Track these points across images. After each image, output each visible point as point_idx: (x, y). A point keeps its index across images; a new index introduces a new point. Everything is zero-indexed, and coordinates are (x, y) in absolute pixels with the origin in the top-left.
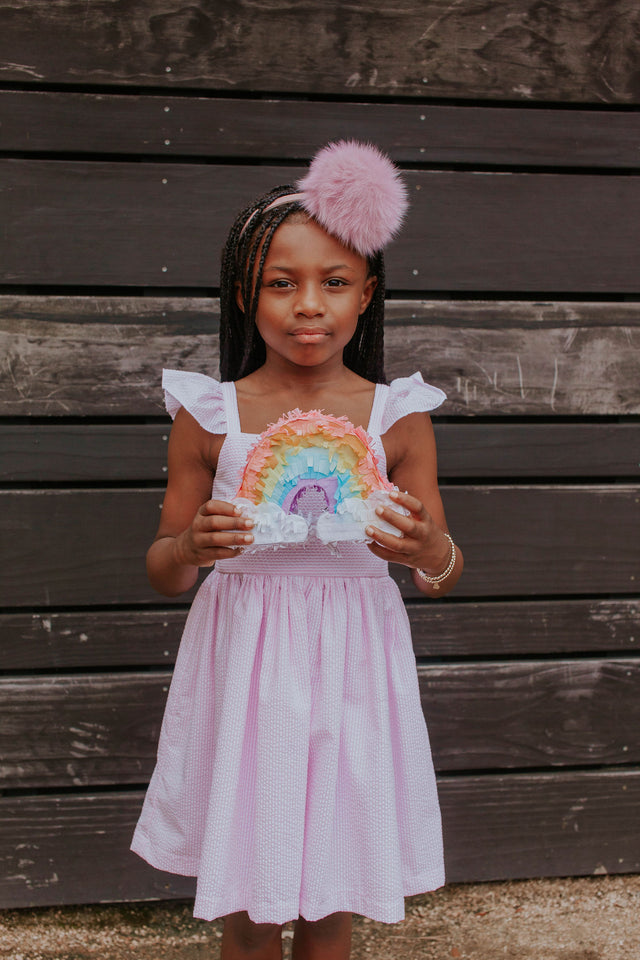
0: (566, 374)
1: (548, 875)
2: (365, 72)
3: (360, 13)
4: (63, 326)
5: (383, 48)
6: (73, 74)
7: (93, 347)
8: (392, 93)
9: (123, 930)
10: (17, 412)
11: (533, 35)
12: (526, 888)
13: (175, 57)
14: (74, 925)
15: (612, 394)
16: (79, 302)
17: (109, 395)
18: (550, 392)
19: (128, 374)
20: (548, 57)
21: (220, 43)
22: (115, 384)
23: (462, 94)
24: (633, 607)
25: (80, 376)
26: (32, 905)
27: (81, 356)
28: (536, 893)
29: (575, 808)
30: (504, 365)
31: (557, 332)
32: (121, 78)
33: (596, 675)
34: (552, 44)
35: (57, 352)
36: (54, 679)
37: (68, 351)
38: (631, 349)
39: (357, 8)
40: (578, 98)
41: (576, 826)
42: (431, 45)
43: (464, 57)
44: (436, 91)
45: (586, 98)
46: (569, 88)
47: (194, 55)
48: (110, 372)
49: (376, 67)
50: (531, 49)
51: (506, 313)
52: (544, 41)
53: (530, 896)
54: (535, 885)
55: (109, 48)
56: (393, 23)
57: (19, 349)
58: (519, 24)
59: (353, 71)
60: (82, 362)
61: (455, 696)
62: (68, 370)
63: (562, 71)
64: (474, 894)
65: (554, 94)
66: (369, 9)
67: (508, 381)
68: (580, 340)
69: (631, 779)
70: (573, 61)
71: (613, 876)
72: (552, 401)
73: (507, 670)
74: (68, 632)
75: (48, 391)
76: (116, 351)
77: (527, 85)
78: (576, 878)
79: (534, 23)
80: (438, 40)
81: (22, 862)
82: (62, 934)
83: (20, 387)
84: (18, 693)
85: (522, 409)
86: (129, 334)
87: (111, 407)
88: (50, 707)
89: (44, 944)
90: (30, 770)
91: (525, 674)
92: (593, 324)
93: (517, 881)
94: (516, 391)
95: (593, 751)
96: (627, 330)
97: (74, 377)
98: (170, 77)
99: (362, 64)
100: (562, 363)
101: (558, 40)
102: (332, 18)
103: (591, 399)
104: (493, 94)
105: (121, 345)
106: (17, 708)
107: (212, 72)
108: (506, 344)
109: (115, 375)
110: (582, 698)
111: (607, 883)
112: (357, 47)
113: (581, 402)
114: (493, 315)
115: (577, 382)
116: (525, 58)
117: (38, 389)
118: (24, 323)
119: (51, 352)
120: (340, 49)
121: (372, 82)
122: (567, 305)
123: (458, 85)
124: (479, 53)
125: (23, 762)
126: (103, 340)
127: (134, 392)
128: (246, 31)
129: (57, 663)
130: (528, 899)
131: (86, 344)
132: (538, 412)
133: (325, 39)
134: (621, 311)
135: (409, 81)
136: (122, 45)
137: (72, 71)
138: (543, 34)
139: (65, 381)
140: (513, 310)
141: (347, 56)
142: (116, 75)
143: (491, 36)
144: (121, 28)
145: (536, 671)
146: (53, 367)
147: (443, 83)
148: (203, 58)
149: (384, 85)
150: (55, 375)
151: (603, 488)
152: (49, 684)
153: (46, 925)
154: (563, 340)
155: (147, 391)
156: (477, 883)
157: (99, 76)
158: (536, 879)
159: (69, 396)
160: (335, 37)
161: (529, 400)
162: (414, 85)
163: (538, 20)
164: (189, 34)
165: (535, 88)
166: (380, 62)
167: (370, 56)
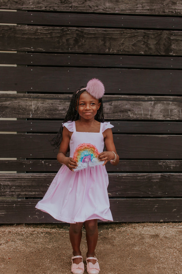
0: (152, 111)
1: (150, 221)
2: (109, 49)
3: (108, 37)
4: (48, 100)
5: (113, 44)
6: (51, 50)
7: (54, 104)
8: (115, 53)
9: (58, 229)
10: (38, 118)
11: (144, 41)
12: (145, 224)
13: (71, 46)
14: (47, 228)
15: (162, 115)
16: (51, 95)
17: (56, 114)
18: (149, 115)
19: (60, 110)
20: (147, 46)
21: (80, 44)
22: (58, 112)
23: (129, 54)
24: (168, 162)
25: (51, 110)
26: (38, 223)
27: (51, 106)
28: (147, 225)
29: (156, 206)
30: (139, 109)
31: (150, 102)
32: (60, 51)
33: (160, 177)
34: (148, 43)
35: (46, 105)
36: (44, 174)
37: (48, 105)
38: (166, 106)
39: (108, 36)
40: (153, 54)
41: (156, 210)
42: (123, 44)
43: (129, 46)
44: (124, 53)
45: (155, 54)
46: (151, 52)
47: (75, 46)
48: (56, 110)
49: (111, 48)
50: (143, 44)
51: (139, 98)
52: (146, 43)
53: (146, 226)
54: (147, 223)
55: (58, 45)
56: (115, 40)
57: (39, 105)
58: (141, 39)
59: (107, 49)
60: (51, 107)
61: (129, 180)
62: (48, 109)
63: (150, 49)
64: (133, 225)
65: (148, 53)
66: (110, 37)
67: (139, 112)
68: (155, 104)
69: (168, 200)
70: (152, 47)
71: (164, 222)
72: (149, 117)
73: (140, 175)
74: (47, 164)
75: (44, 113)
76: (58, 105)
77: (143, 52)
78: (156, 222)
79: (144, 39)
80: (124, 43)
81: (37, 213)
82: (45, 229)
83: (39, 113)
84: (37, 176)
85: (143, 118)
86: (61, 102)
87: (57, 117)
88: (43, 180)
89: (41, 231)
90: (39, 193)
91: (144, 176)
92: (158, 101)
93: (143, 222)
94: (141, 114)
95: (159, 193)
96: (165, 102)
97: (49, 111)
98: (70, 50)
99: (109, 48)
100: (151, 109)
101: (149, 43)
102: (103, 39)
103: (157, 117)
104: (136, 53)
105: (59, 104)
106: (36, 180)
107: (78, 49)
108: (139, 105)
109: (58, 110)
110: (157, 182)
111: (163, 224)
112: (108, 44)
113: (155, 117)
114: (136, 98)
115: (154, 113)
116: (142, 46)
117: (42, 113)
118: (40, 99)
119: (45, 105)
120: (104, 45)
121: (111, 51)
122: (152, 97)
123: (128, 52)
124: (133, 45)
125: (37, 191)
126: (56, 103)
127: (62, 114)
128: (85, 41)
129: (45, 170)
130: (145, 226)
131: (52, 104)
132: (146, 119)
133: (101, 43)
134: (164, 98)
135: (118, 51)
136: (60, 44)
137: (50, 49)
138: (146, 41)
139: (48, 111)
140: (141, 97)
141: (105, 46)
142: (59, 50)
143: (135, 42)
144: (60, 41)
145: (147, 175)
146: (45, 109)
147: (125, 51)
148: (76, 47)
149: (113, 52)
150: (46, 110)
151: (161, 136)
152: (43, 175)
153: (41, 228)
154: (151, 104)
155: (64, 114)
156: (134, 223)
157: (56, 50)
158: (147, 222)
159: (49, 114)
160: (103, 42)
161: (144, 117)
162: (119, 52)
163: (145, 39)
164: (74, 42)
165: (144, 52)
166: (112, 47)
167: (110, 46)
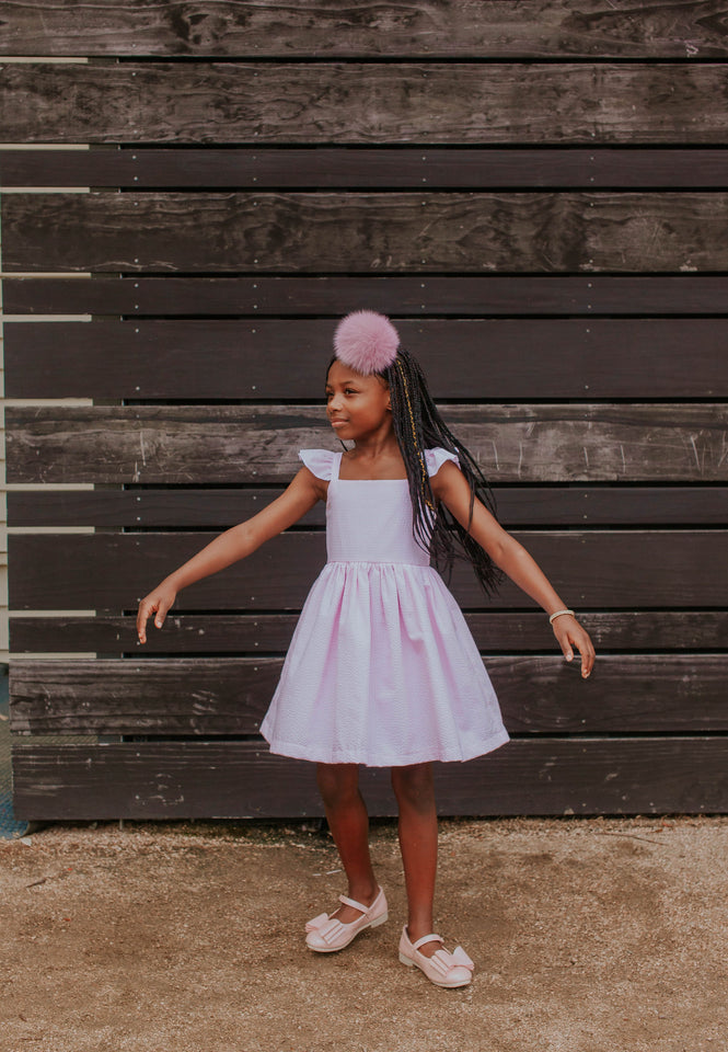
0: (528, 453)
1: (531, 813)
2: (384, 258)
3: (378, 221)
4: (189, 425)
5: (395, 242)
6: (196, 266)
7: (208, 438)
8: (401, 270)
9: (228, 838)
10: (159, 481)
11: (496, 230)
12: (515, 824)
13: (260, 253)
14: (195, 834)
15: (562, 467)
16: (198, 409)
17: (217, 469)
18: (517, 466)
19: (230, 455)
20: (506, 244)
21: (289, 244)
22: (222, 462)
23: (449, 270)
24: (585, 618)
25: (200, 457)
26: (167, 817)
27: (200, 444)
28: (522, 826)
29: (548, 764)
30: (484, 448)
31: (520, 425)
32: (226, 268)
33: (559, 666)
34: (508, 236)
35: (185, 441)
36: (182, 660)
37: (192, 441)
38: (573, 435)
39: (378, 218)
40: (529, 269)
41: (550, 778)
42: (427, 239)
43: (449, 246)
44: (431, 268)
45: (534, 269)
46: (521, 263)
47: (272, 252)
48: (217, 455)
49: (391, 254)
50: (494, 239)
51: (485, 413)
52: (502, 233)
53: (517, 828)
54: (522, 822)
55: (218, 249)
56: (402, 227)
57: (161, 440)
58: (486, 223)
59: (375, 258)
60: (201, 448)
62: (191, 454)
63: (516, 253)
64: (476, 826)
65: (511, 267)
66: (385, 218)
67: (487, 458)
68: (536, 430)
69: (589, 744)
70: (523, 246)
71: (579, 817)
72: (519, 472)
73: (494, 662)
74: (191, 628)
75: (178, 467)
76: (222, 440)
77: (493, 263)
78: (552, 817)
79: (495, 222)
80: (432, 236)
81: (160, 786)
82: (186, 838)
83: (161, 465)
84: (158, 669)
85: (498, 478)
86: (232, 429)
87: (220, 477)
88: (179, 679)
89: (174, 843)
90: (166, 722)
91: (507, 664)
92: (546, 419)
93: (508, 817)
94: (493, 465)
95: (559, 722)
96: (571, 423)
97: (195, 458)
98: (257, 265)
99: (381, 253)
100: (525, 446)
101: (513, 232)
102: (360, 225)
103: (548, 470)
104: (468, 269)
105: (226, 437)
106: (157, 679)
107: (283, 262)
108: (485, 433)
109: (222, 456)
110: (550, 683)
111: (576, 823)
112: (378, 242)
113: (539, 473)
114: (475, 414)
115: (536, 459)
116: (491, 245)
117: (173, 466)
118: (164, 423)
119: (181, 442)
120: (367, 244)
121: (388, 264)
122: (526, 407)
123: (445, 264)
124: (460, 243)
125: (162, 717)
126: (214, 433)
127: (234, 467)
128: (305, 235)
129: (184, 649)
130: (514, 830)
131: (203, 436)
132: (510, 480)
133: (356, 238)
134: (565, 410)
135: (412, 262)
136: (226, 247)
137: (196, 265)
138: (502, 229)
139: (189, 460)
140: (489, 410)
141: (371, 248)
142: (223, 265)
143: (467, 232)
144: (226, 236)
145: (515, 662)
146: (182, 452)
147: (435, 263)
148: (277, 253)
149: (396, 266)
150: (183, 457)
151: (559, 533)
152: (179, 663)
153: (176, 834)
154: (525, 430)
155: (243, 467)
156: (480, 819)
157: (212, 266)
158: (521, 817)
159: (193, 470)
160: (363, 237)
161: (503, 472)
162: (416, 265)
163: (499, 221)
164: (269, 239)
165: (498, 264)
166: (393, 251)
167: (387, 248)
